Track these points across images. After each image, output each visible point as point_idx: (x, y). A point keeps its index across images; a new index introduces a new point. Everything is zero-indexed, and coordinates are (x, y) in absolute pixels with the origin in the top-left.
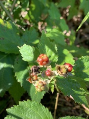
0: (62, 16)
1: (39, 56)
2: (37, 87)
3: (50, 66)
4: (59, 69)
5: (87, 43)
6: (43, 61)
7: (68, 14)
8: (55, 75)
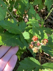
0: (35, 9)
1: (33, 37)
2: (34, 51)
3: (39, 41)
4: (43, 42)
5: (50, 24)
6: (36, 39)
7: (38, 8)
8: (41, 45)
